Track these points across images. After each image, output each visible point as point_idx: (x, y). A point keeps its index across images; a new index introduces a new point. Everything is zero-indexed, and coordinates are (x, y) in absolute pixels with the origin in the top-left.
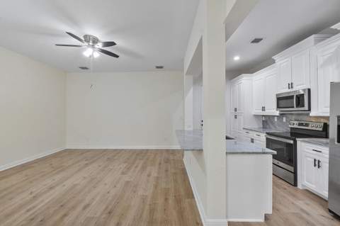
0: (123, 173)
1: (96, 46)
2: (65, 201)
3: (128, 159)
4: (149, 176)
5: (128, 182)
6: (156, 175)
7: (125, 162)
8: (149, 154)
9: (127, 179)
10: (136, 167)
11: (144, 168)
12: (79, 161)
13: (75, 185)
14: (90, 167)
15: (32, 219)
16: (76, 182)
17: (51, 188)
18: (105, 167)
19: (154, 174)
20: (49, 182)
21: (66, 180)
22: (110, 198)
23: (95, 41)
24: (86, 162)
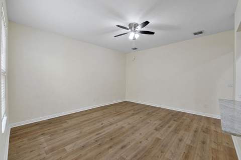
0: (156, 129)
1: (136, 29)
2: (114, 136)
3: (164, 117)
4: (181, 140)
5: (158, 140)
6: (189, 142)
7: (160, 120)
8: (185, 118)
9: (158, 136)
10: (169, 127)
11: (176, 131)
12: (129, 111)
13: (123, 127)
14: (135, 116)
15: (96, 141)
16: (123, 126)
17: (111, 124)
18: (144, 120)
19: (187, 140)
20: (111, 120)
21: (119, 121)
22: (141, 148)
23: (136, 25)
24: (133, 112)
